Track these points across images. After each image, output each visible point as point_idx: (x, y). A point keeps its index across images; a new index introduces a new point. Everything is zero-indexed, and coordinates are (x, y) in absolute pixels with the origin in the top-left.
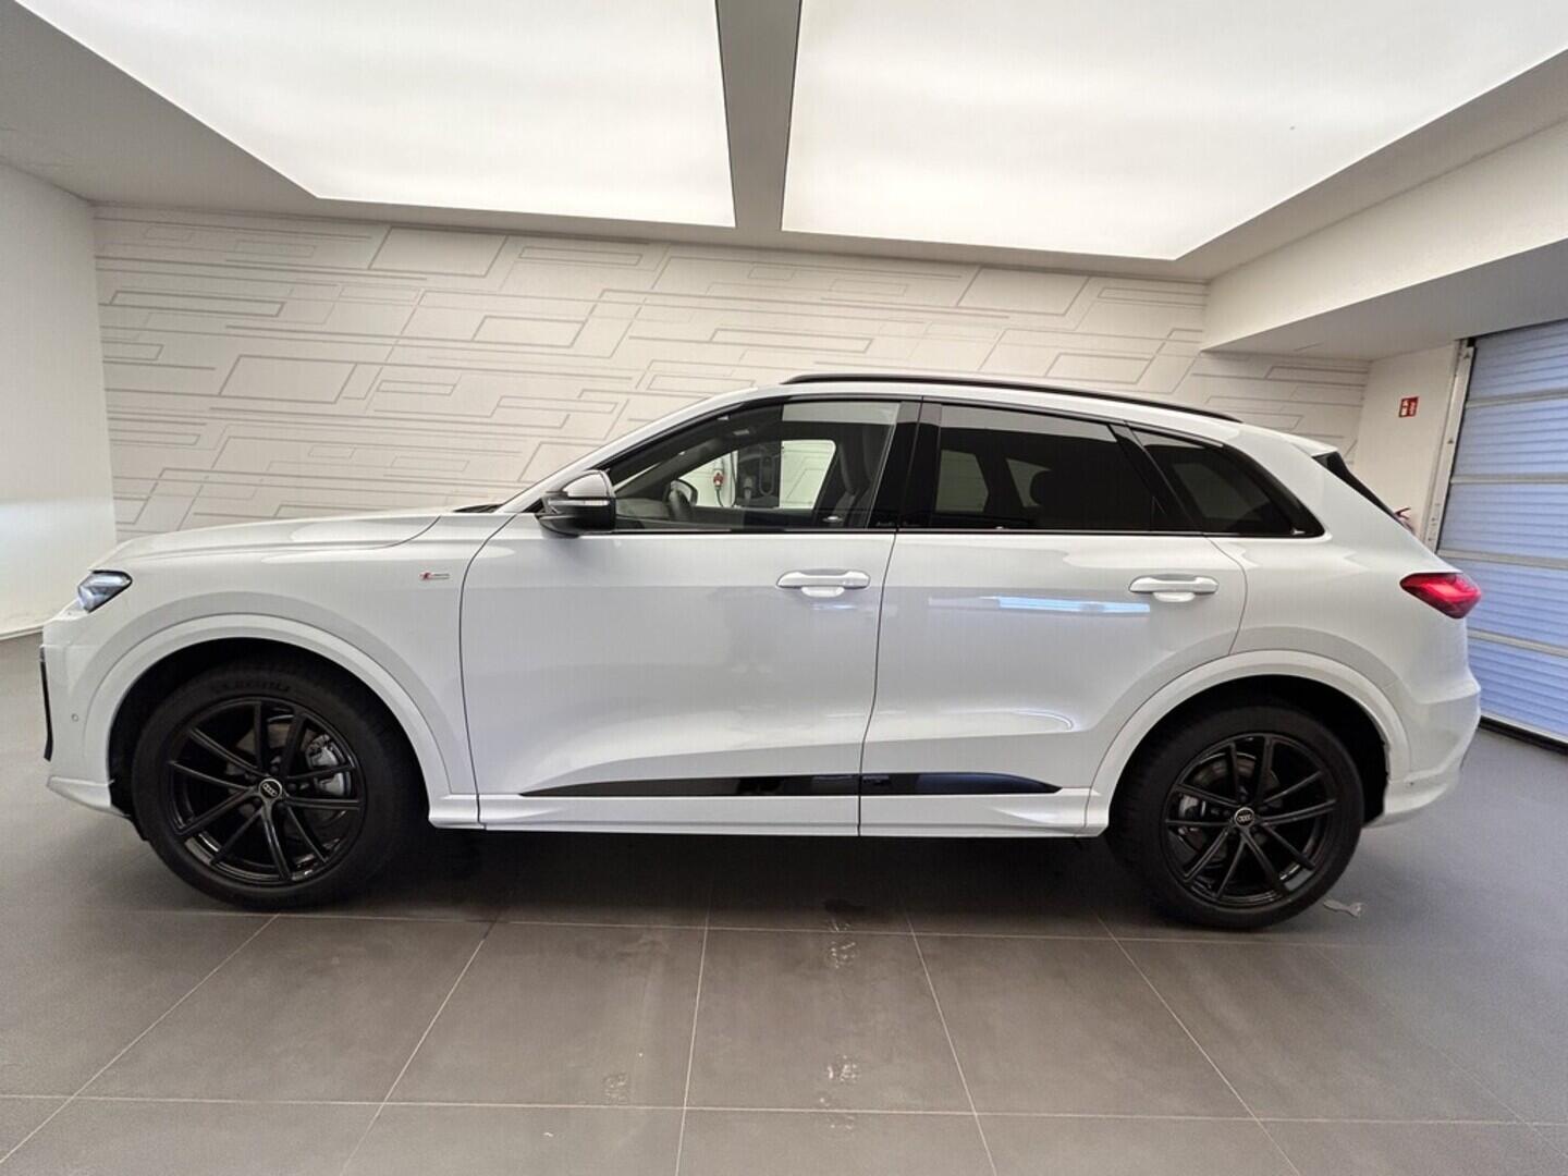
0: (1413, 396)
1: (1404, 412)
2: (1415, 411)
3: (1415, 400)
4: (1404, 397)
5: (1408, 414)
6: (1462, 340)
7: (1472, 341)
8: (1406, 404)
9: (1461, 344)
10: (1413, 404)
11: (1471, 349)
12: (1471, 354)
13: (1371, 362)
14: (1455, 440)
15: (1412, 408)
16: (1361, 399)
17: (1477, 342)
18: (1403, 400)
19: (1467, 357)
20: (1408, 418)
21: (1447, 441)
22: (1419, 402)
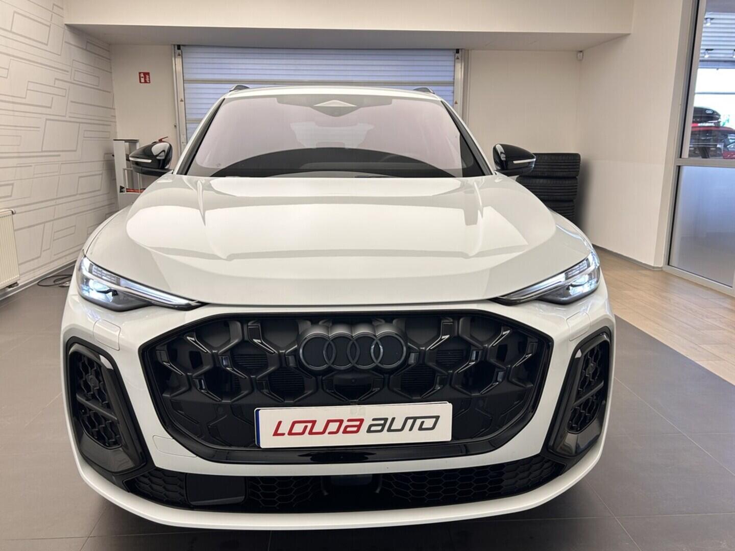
0: (146, 71)
1: (143, 81)
2: (149, 80)
3: (148, 74)
4: (141, 71)
5: (146, 82)
6: (175, 45)
7: (179, 47)
8: (142, 75)
9: (175, 47)
10: (147, 76)
11: (180, 51)
13: (110, 44)
14: (183, 100)
15: (147, 79)
16: (111, 68)
17: (182, 47)
18: (140, 73)
19: (179, 55)
20: (146, 84)
21: (179, 100)
22: (150, 75)
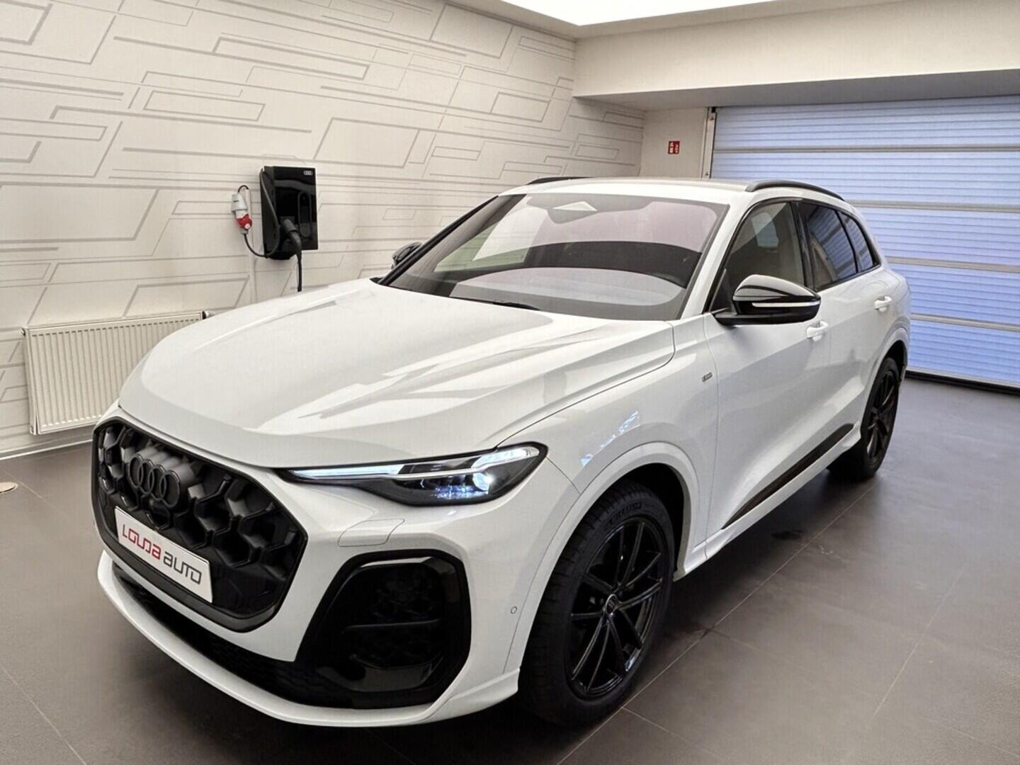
0: (676, 140)
1: (671, 151)
2: (678, 151)
3: (678, 143)
4: (671, 140)
5: (674, 152)
6: (708, 108)
7: (714, 109)
8: (672, 145)
9: (708, 110)
10: (677, 146)
11: (714, 114)
12: (714, 117)
13: (645, 111)
14: (709, 173)
15: (676, 149)
16: (642, 137)
17: (717, 110)
18: (670, 142)
19: (712, 119)
20: (675, 155)
21: (704, 173)
22: (680, 144)
